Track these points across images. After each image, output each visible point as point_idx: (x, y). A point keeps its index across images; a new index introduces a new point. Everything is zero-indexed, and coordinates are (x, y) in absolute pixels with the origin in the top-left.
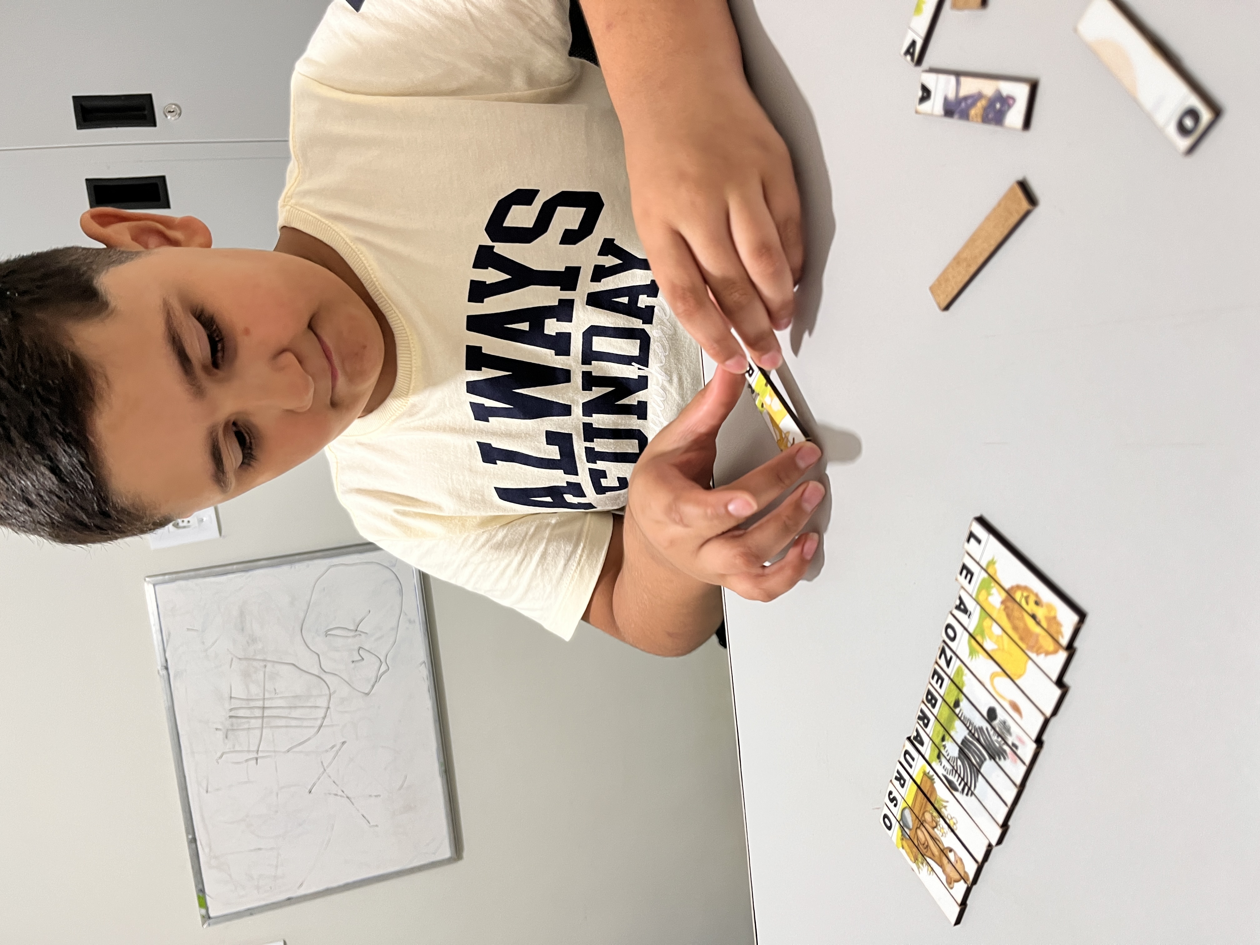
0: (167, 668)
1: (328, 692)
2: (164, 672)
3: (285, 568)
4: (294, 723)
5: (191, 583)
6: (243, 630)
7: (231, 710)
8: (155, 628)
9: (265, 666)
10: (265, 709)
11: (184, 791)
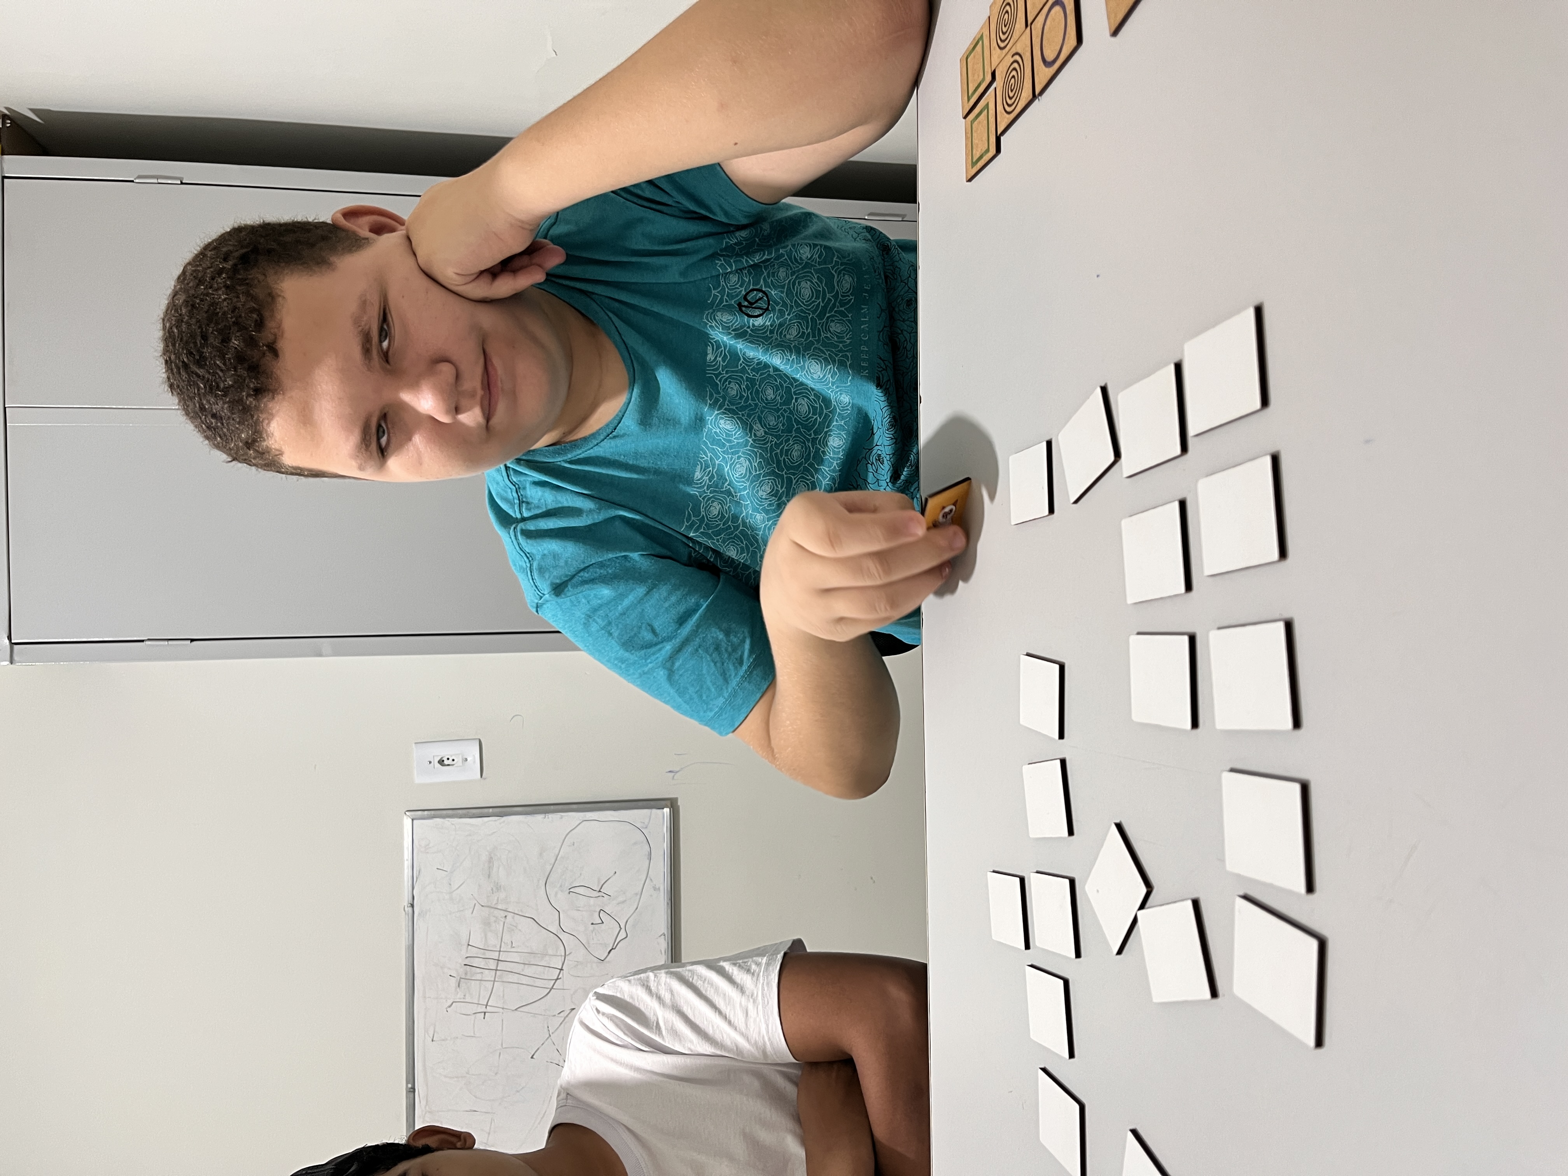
0: (412, 906)
1: (563, 954)
2: (410, 909)
3: (540, 817)
4: (525, 980)
5: (448, 822)
6: (489, 876)
7: (467, 958)
8: (407, 864)
9: (506, 916)
10: (499, 962)
11: (411, 1037)
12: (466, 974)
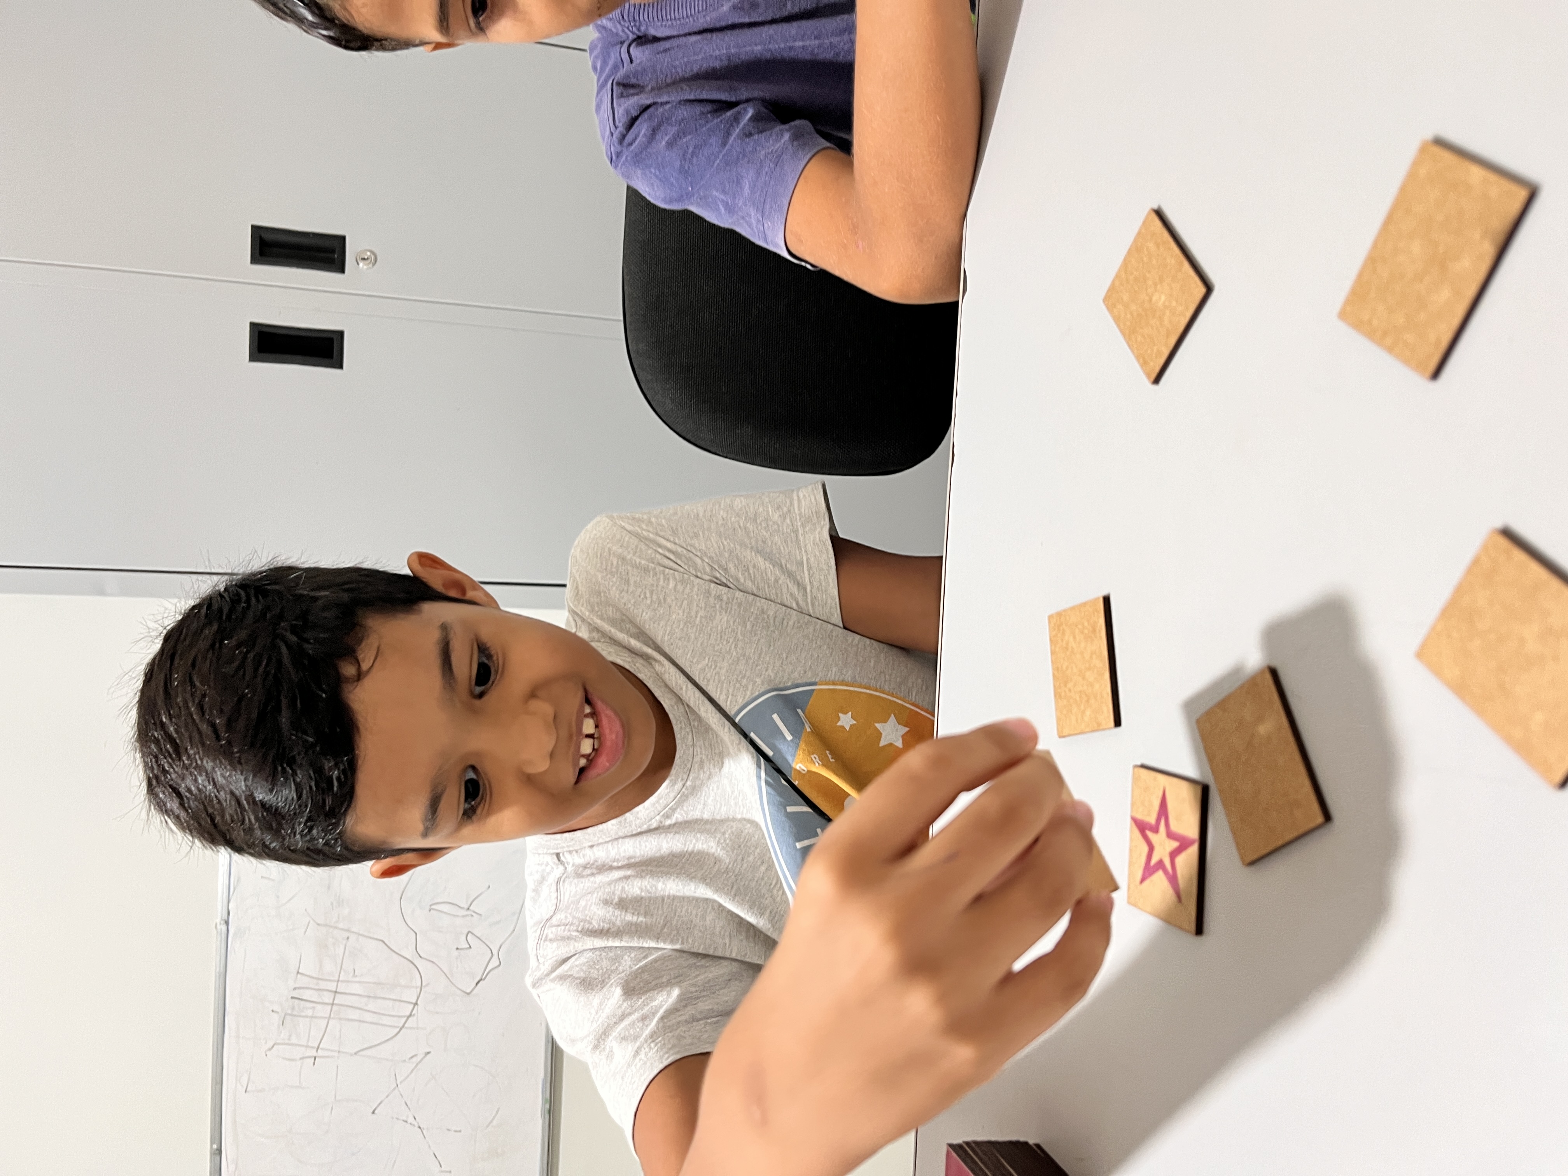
0: (227, 923)
1: (419, 984)
2: (224, 927)
4: (368, 1017)
6: (329, 888)
7: (295, 989)
8: (222, 870)
9: (348, 938)
10: (337, 995)
11: (219, 1086)
12: (293, 1009)
